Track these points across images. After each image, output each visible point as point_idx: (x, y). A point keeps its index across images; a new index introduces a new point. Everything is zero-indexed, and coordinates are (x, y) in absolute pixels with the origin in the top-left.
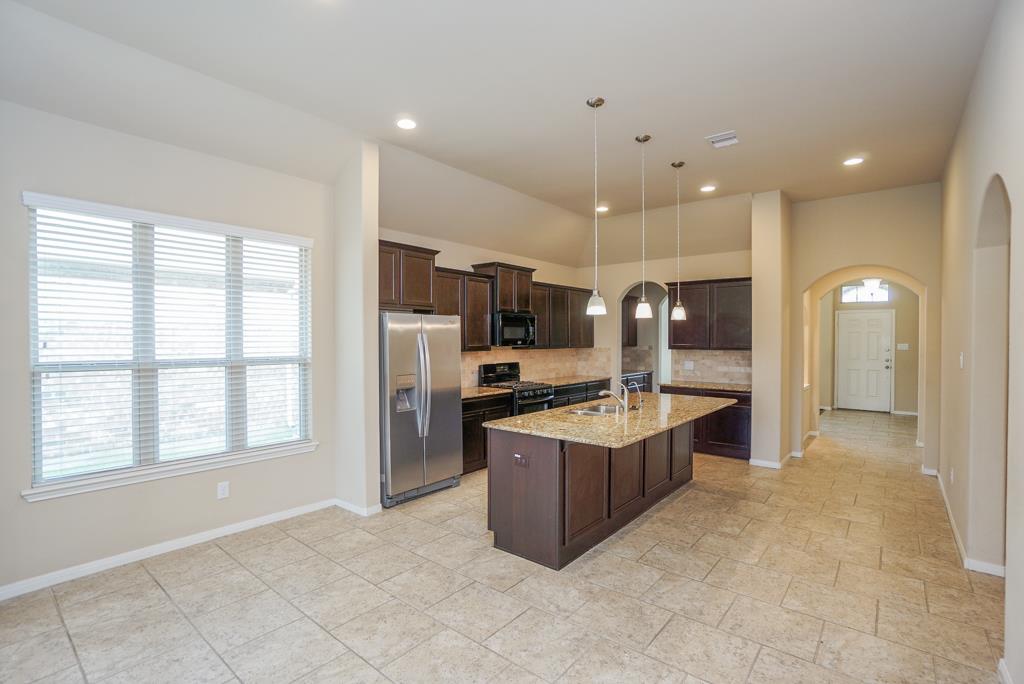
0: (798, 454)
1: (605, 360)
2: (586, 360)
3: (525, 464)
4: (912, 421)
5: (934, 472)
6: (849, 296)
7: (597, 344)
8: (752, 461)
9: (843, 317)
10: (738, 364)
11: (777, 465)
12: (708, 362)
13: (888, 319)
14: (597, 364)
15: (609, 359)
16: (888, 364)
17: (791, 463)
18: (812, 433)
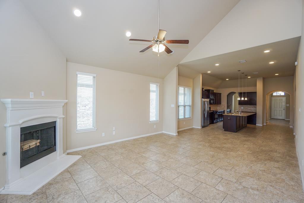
0: (265, 124)
1: (223, 107)
2: (219, 107)
3: (230, 119)
4: (289, 121)
5: (292, 127)
6: (275, 94)
7: (222, 104)
8: (257, 125)
9: (273, 99)
10: (253, 108)
11: (262, 125)
12: (246, 107)
13: (284, 99)
14: (222, 107)
15: (225, 107)
16: (284, 109)
17: (263, 125)
18: (267, 122)
